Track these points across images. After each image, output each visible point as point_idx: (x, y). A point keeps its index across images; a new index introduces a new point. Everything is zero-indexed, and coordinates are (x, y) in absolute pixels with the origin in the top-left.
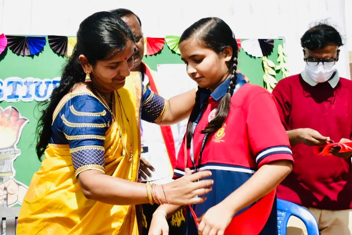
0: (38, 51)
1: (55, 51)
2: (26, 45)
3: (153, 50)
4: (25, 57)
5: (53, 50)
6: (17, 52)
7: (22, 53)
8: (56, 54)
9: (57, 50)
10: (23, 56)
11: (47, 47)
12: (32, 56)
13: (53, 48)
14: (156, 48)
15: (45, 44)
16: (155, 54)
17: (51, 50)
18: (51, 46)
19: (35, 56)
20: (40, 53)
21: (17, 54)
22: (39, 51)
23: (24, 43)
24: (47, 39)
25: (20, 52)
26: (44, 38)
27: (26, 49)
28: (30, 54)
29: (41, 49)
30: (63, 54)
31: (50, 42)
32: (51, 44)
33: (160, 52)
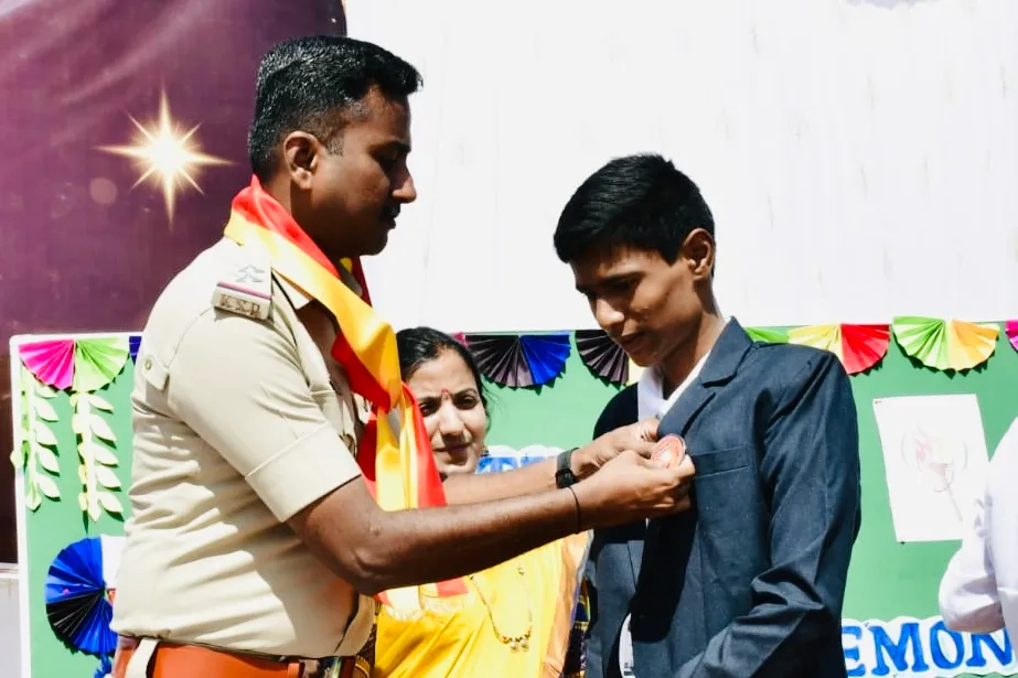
0: (551, 373)
1: (595, 372)
2: (520, 359)
3: (861, 361)
4: (519, 390)
5: (590, 368)
6: (499, 379)
7: (510, 381)
8: (599, 380)
9: (601, 368)
10: (514, 388)
11: (574, 362)
12: (536, 387)
13: (591, 364)
14: (870, 353)
15: (568, 355)
16: (867, 372)
17: (585, 368)
18: (585, 359)
19: (544, 387)
20: (557, 379)
21: (497, 383)
22: (555, 374)
23: (514, 354)
24: (573, 341)
25: (505, 378)
26: (564, 339)
27: (520, 371)
28: (531, 383)
29: (560, 368)
30: (618, 379)
31: (581, 347)
32: (585, 353)
33: (878, 365)
